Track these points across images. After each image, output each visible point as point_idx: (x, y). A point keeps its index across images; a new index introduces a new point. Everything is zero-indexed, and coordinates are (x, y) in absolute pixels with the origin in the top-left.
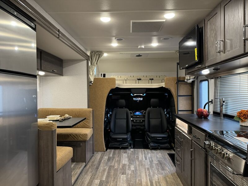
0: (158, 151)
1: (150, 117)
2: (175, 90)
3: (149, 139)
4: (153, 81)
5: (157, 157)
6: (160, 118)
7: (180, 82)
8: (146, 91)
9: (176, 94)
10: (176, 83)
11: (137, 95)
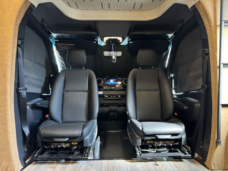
8: (130, 30)
11: (109, 39)
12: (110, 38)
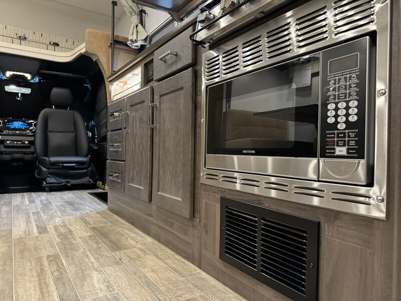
0: (67, 192)
1: (50, 128)
2: (108, 59)
3: (44, 169)
4: (57, 48)
5: (62, 198)
6: (73, 132)
7: (117, 46)
8: (40, 68)
9: (109, 69)
10: (109, 44)
11: (13, 74)
12: (16, 73)
